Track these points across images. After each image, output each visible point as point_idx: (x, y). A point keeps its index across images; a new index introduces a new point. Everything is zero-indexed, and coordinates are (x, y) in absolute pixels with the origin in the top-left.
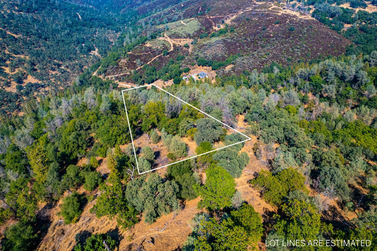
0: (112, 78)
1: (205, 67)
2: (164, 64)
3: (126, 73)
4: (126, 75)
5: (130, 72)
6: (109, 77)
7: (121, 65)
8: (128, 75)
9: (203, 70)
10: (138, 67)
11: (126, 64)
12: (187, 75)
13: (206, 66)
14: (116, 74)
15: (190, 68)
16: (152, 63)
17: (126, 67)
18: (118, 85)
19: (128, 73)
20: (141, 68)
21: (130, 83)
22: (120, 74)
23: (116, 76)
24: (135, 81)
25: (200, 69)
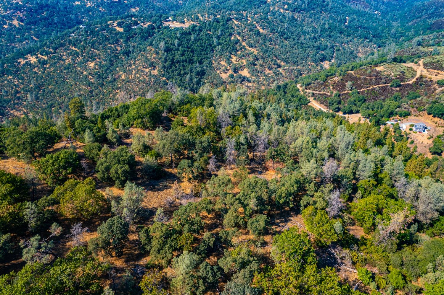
0: (309, 93)
1: (436, 119)
2: (382, 97)
3: (327, 93)
4: (325, 94)
5: (332, 93)
6: (308, 91)
7: (329, 83)
8: (327, 95)
9: (429, 122)
10: (345, 91)
11: (334, 83)
12: (400, 120)
13: (438, 117)
14: (316, 91)
15: (413, 113)
16: (366, 91)
17: (333, 86)
18: (309, 103)
19: (329, 94)
20: (348, 93)
21: (323, 105)
22: (320, 91)
23: (315, 92)
24: (329, 105)
25: (427, 118)
